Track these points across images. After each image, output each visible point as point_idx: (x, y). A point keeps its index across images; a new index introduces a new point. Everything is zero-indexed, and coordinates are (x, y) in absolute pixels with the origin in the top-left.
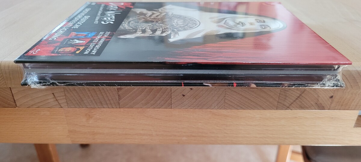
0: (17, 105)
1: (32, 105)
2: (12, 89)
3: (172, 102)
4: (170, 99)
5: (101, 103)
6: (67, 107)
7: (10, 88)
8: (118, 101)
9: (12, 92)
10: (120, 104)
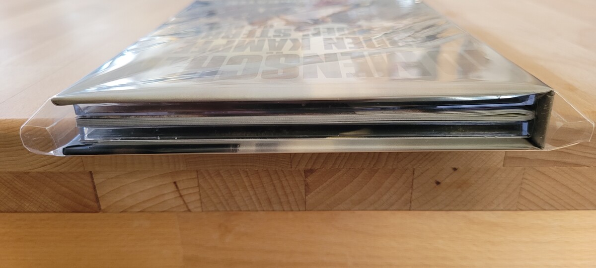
0: (102, 208)
1: (131, 207)
2: (93, 175)
3: (413, 197)
4: (411, 191)
5: (269, 201)
6: (199, 209)
7: (91, 173)
8: (304, 196)
9: (93, 181)
10: (307, 203)
